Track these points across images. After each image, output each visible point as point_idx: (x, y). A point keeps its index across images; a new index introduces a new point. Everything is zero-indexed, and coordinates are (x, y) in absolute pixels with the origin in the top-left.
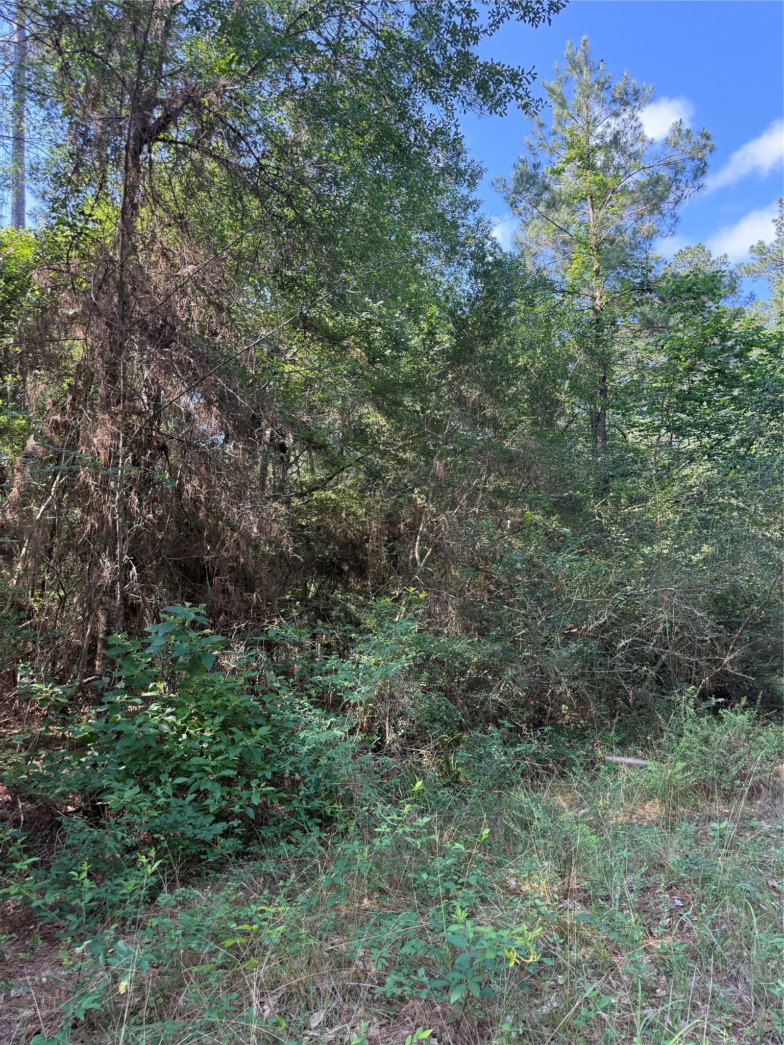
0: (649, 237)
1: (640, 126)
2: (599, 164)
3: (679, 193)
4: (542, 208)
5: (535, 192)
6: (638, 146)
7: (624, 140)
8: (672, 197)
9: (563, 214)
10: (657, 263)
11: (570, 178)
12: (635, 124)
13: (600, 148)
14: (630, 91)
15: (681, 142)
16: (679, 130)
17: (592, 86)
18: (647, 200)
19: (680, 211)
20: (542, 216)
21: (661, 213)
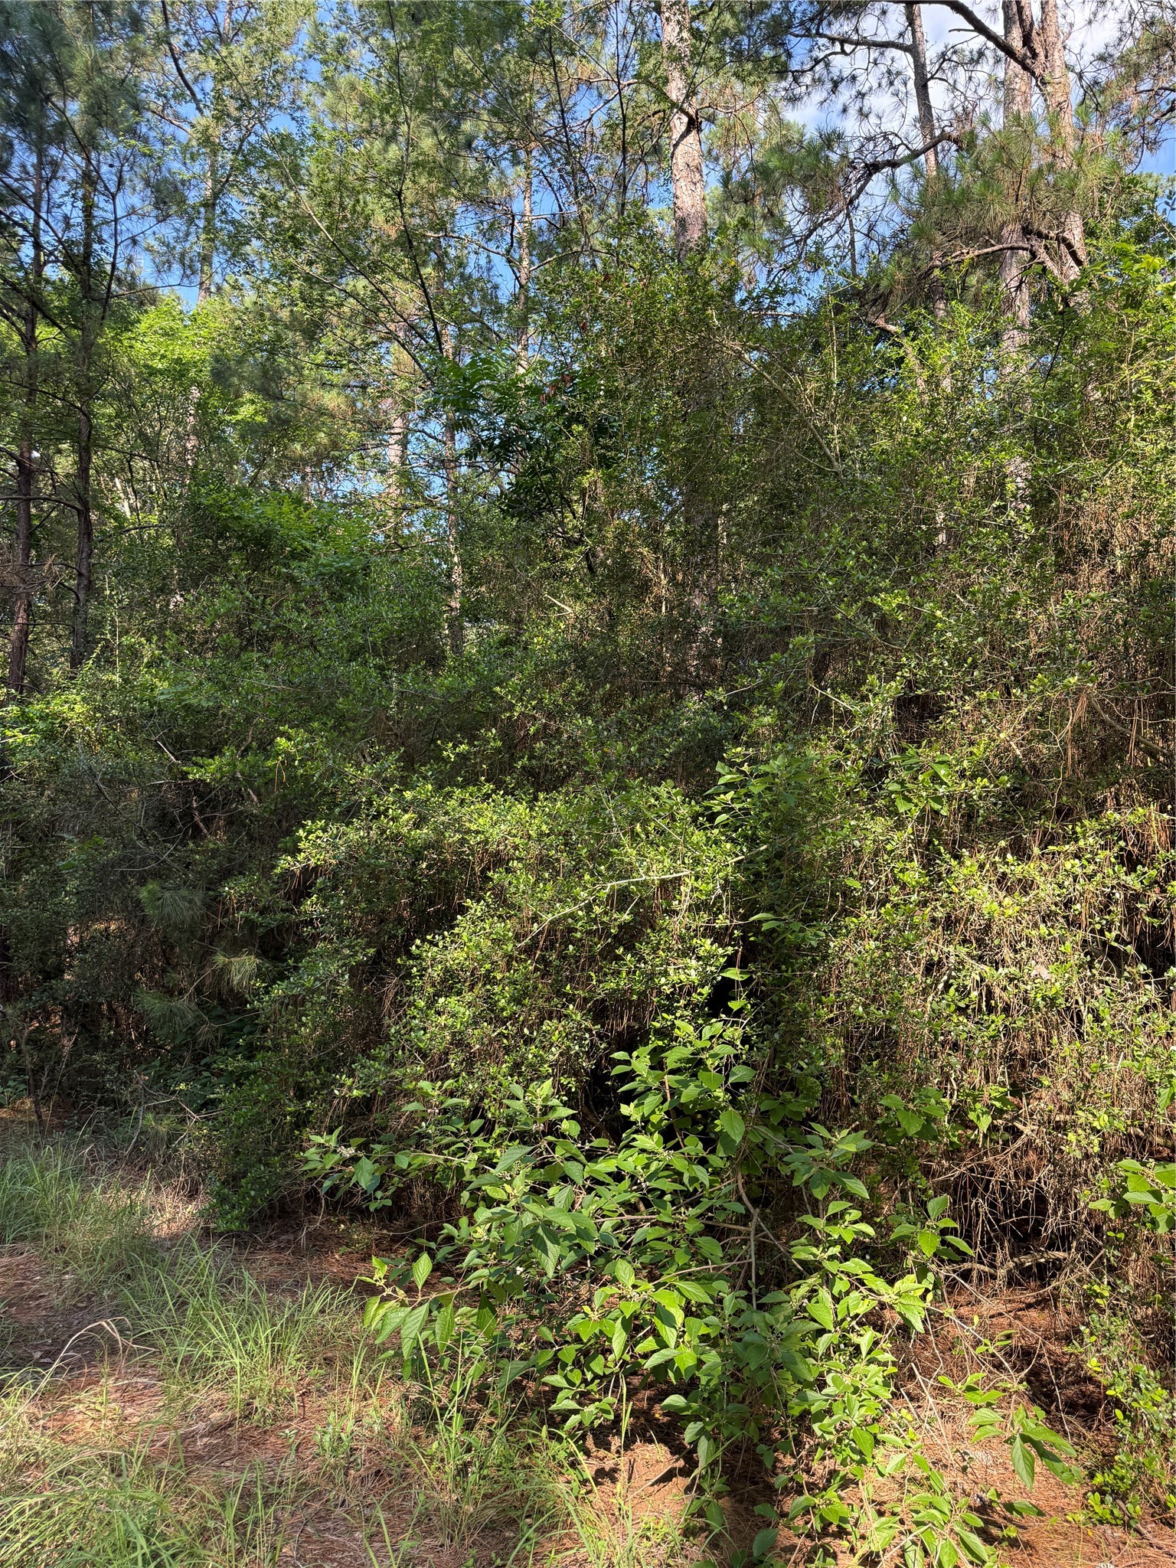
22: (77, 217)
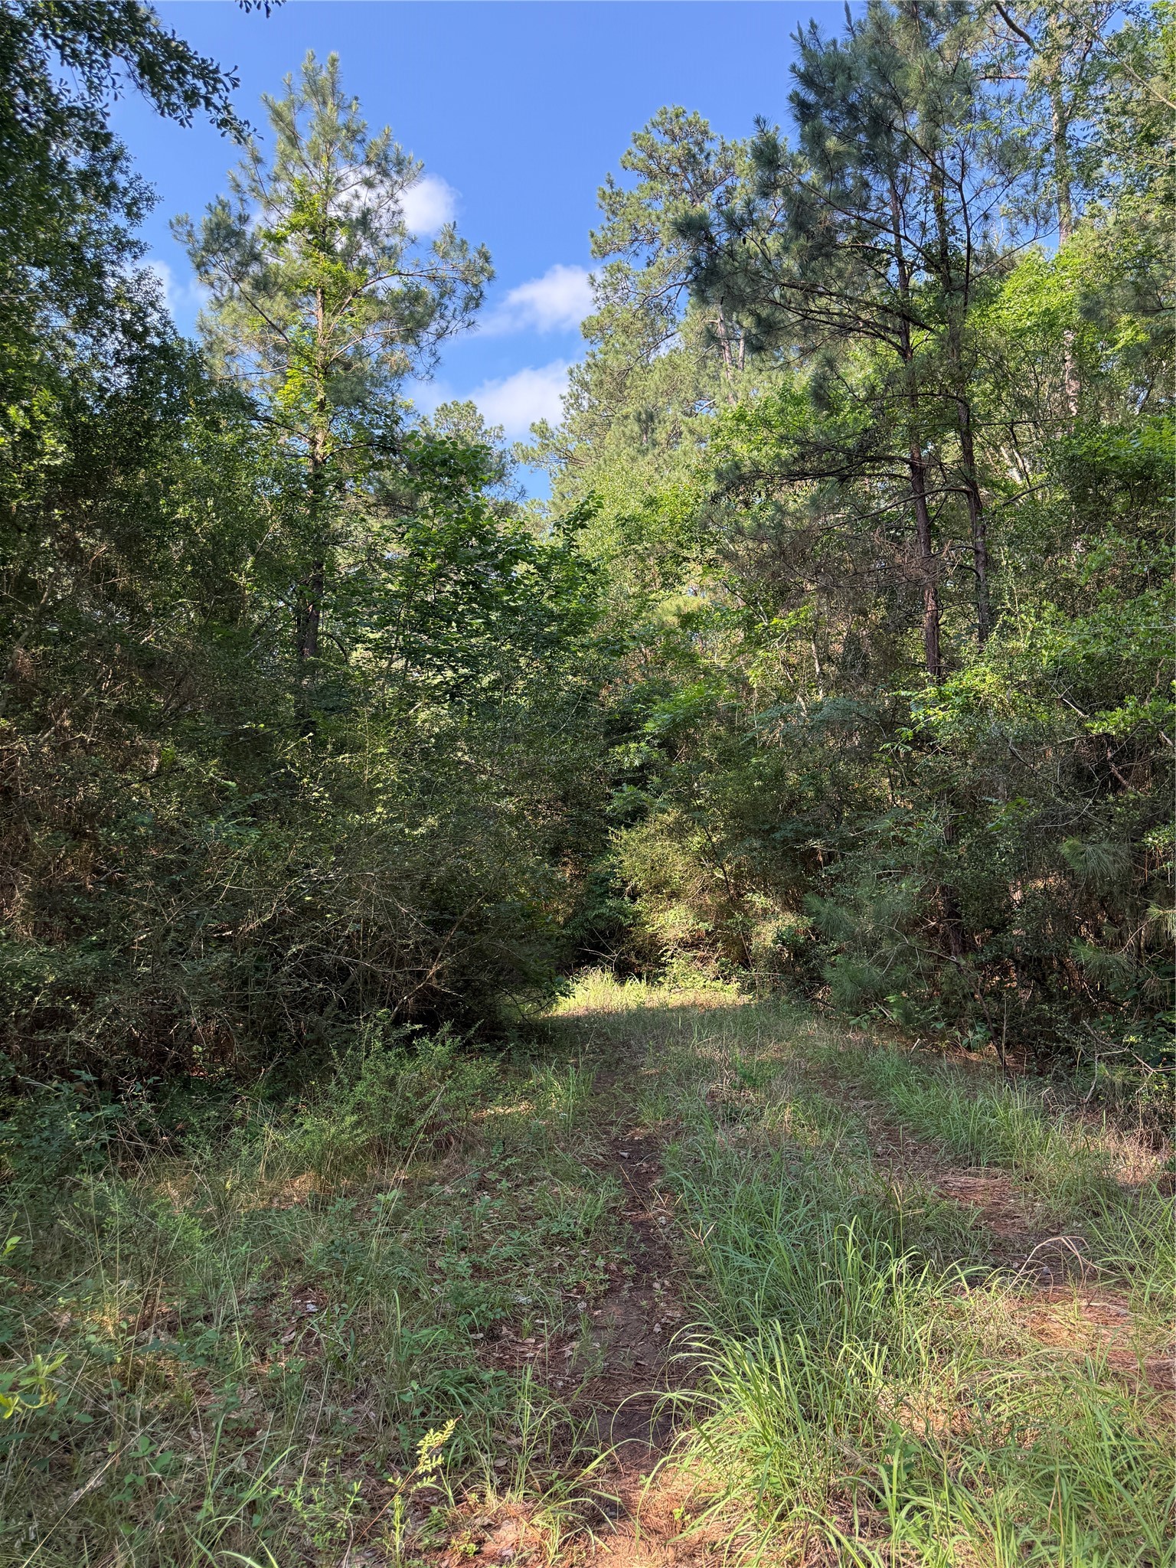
0: (398, 374)
1: (401, 212)
2: (339, 247)
3: (444, 324)
4: (246, 286)
5: (238, 259)
6: (395, 240)
7: (377, 225)
8: (433, 327)
9: (278, 306)
10: (407, 413)
11: (295, 255)
12: (394, 207)
13: (342, 224)
14: (392, 156)
15: (452, 253)
16: (451, 237)
17: (338, 130)
18: (401, 320)
19: (442, 348)
20: (244, 297)
21: (417, 344)
22: (931, 219)
